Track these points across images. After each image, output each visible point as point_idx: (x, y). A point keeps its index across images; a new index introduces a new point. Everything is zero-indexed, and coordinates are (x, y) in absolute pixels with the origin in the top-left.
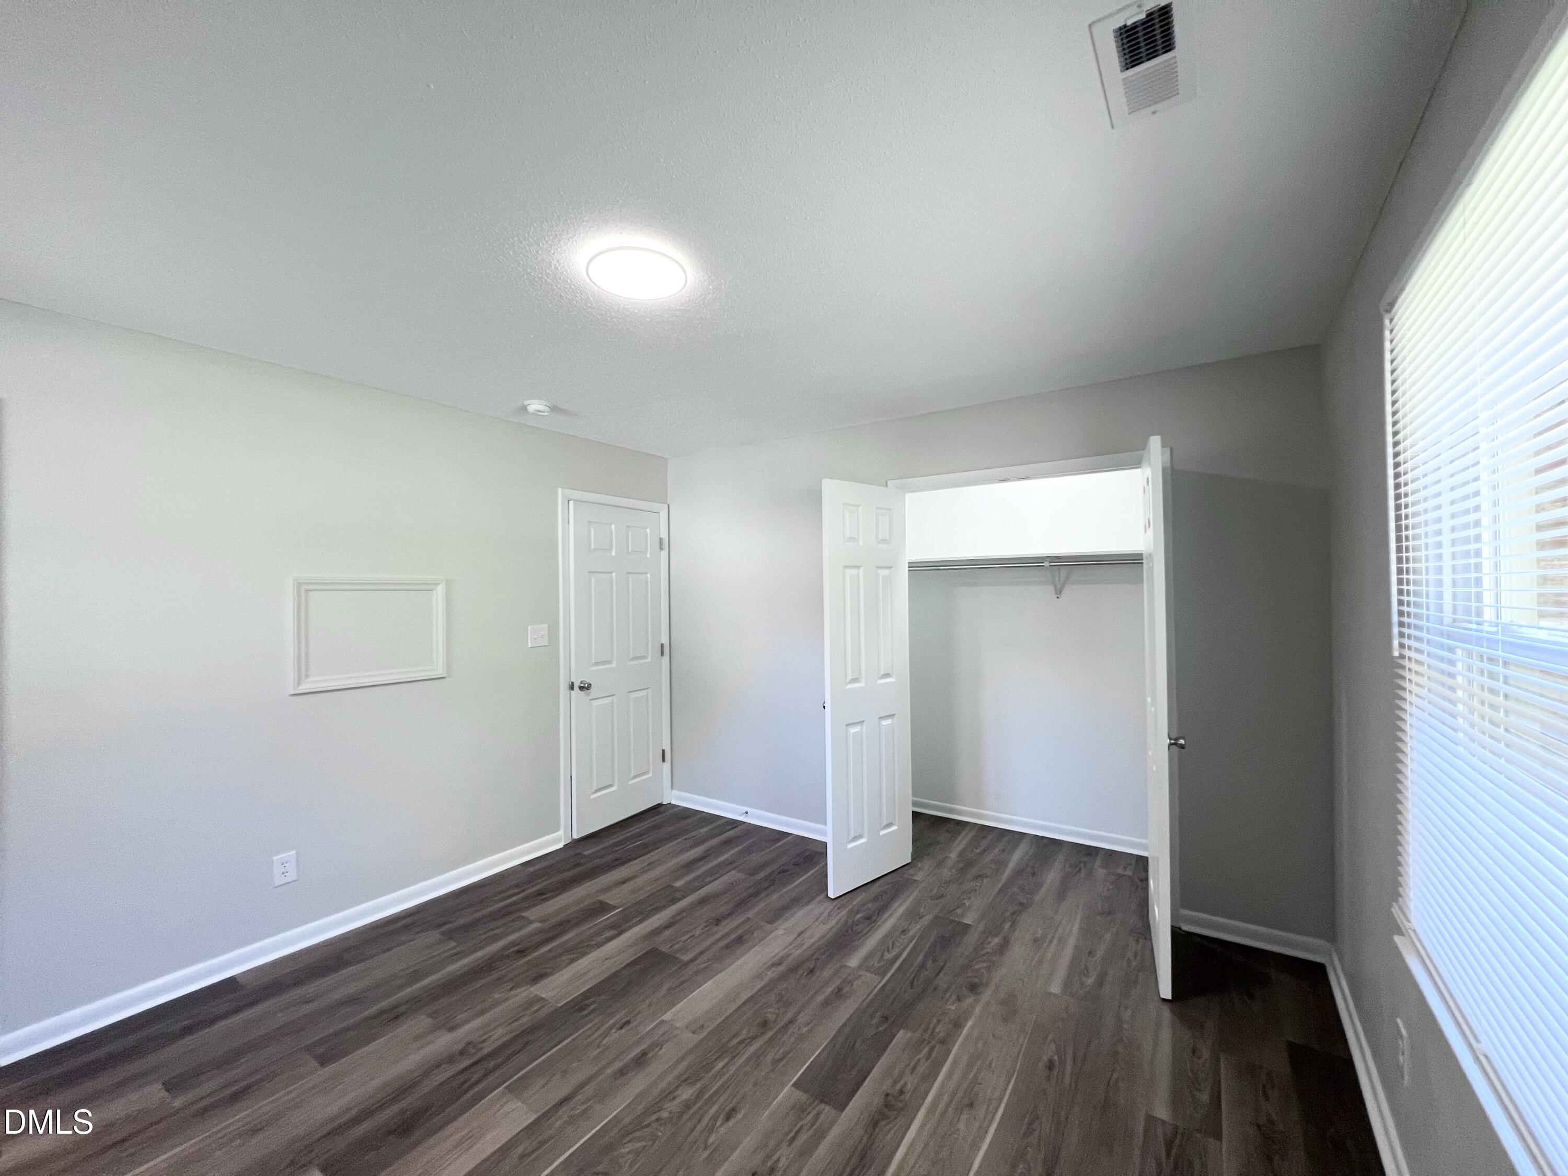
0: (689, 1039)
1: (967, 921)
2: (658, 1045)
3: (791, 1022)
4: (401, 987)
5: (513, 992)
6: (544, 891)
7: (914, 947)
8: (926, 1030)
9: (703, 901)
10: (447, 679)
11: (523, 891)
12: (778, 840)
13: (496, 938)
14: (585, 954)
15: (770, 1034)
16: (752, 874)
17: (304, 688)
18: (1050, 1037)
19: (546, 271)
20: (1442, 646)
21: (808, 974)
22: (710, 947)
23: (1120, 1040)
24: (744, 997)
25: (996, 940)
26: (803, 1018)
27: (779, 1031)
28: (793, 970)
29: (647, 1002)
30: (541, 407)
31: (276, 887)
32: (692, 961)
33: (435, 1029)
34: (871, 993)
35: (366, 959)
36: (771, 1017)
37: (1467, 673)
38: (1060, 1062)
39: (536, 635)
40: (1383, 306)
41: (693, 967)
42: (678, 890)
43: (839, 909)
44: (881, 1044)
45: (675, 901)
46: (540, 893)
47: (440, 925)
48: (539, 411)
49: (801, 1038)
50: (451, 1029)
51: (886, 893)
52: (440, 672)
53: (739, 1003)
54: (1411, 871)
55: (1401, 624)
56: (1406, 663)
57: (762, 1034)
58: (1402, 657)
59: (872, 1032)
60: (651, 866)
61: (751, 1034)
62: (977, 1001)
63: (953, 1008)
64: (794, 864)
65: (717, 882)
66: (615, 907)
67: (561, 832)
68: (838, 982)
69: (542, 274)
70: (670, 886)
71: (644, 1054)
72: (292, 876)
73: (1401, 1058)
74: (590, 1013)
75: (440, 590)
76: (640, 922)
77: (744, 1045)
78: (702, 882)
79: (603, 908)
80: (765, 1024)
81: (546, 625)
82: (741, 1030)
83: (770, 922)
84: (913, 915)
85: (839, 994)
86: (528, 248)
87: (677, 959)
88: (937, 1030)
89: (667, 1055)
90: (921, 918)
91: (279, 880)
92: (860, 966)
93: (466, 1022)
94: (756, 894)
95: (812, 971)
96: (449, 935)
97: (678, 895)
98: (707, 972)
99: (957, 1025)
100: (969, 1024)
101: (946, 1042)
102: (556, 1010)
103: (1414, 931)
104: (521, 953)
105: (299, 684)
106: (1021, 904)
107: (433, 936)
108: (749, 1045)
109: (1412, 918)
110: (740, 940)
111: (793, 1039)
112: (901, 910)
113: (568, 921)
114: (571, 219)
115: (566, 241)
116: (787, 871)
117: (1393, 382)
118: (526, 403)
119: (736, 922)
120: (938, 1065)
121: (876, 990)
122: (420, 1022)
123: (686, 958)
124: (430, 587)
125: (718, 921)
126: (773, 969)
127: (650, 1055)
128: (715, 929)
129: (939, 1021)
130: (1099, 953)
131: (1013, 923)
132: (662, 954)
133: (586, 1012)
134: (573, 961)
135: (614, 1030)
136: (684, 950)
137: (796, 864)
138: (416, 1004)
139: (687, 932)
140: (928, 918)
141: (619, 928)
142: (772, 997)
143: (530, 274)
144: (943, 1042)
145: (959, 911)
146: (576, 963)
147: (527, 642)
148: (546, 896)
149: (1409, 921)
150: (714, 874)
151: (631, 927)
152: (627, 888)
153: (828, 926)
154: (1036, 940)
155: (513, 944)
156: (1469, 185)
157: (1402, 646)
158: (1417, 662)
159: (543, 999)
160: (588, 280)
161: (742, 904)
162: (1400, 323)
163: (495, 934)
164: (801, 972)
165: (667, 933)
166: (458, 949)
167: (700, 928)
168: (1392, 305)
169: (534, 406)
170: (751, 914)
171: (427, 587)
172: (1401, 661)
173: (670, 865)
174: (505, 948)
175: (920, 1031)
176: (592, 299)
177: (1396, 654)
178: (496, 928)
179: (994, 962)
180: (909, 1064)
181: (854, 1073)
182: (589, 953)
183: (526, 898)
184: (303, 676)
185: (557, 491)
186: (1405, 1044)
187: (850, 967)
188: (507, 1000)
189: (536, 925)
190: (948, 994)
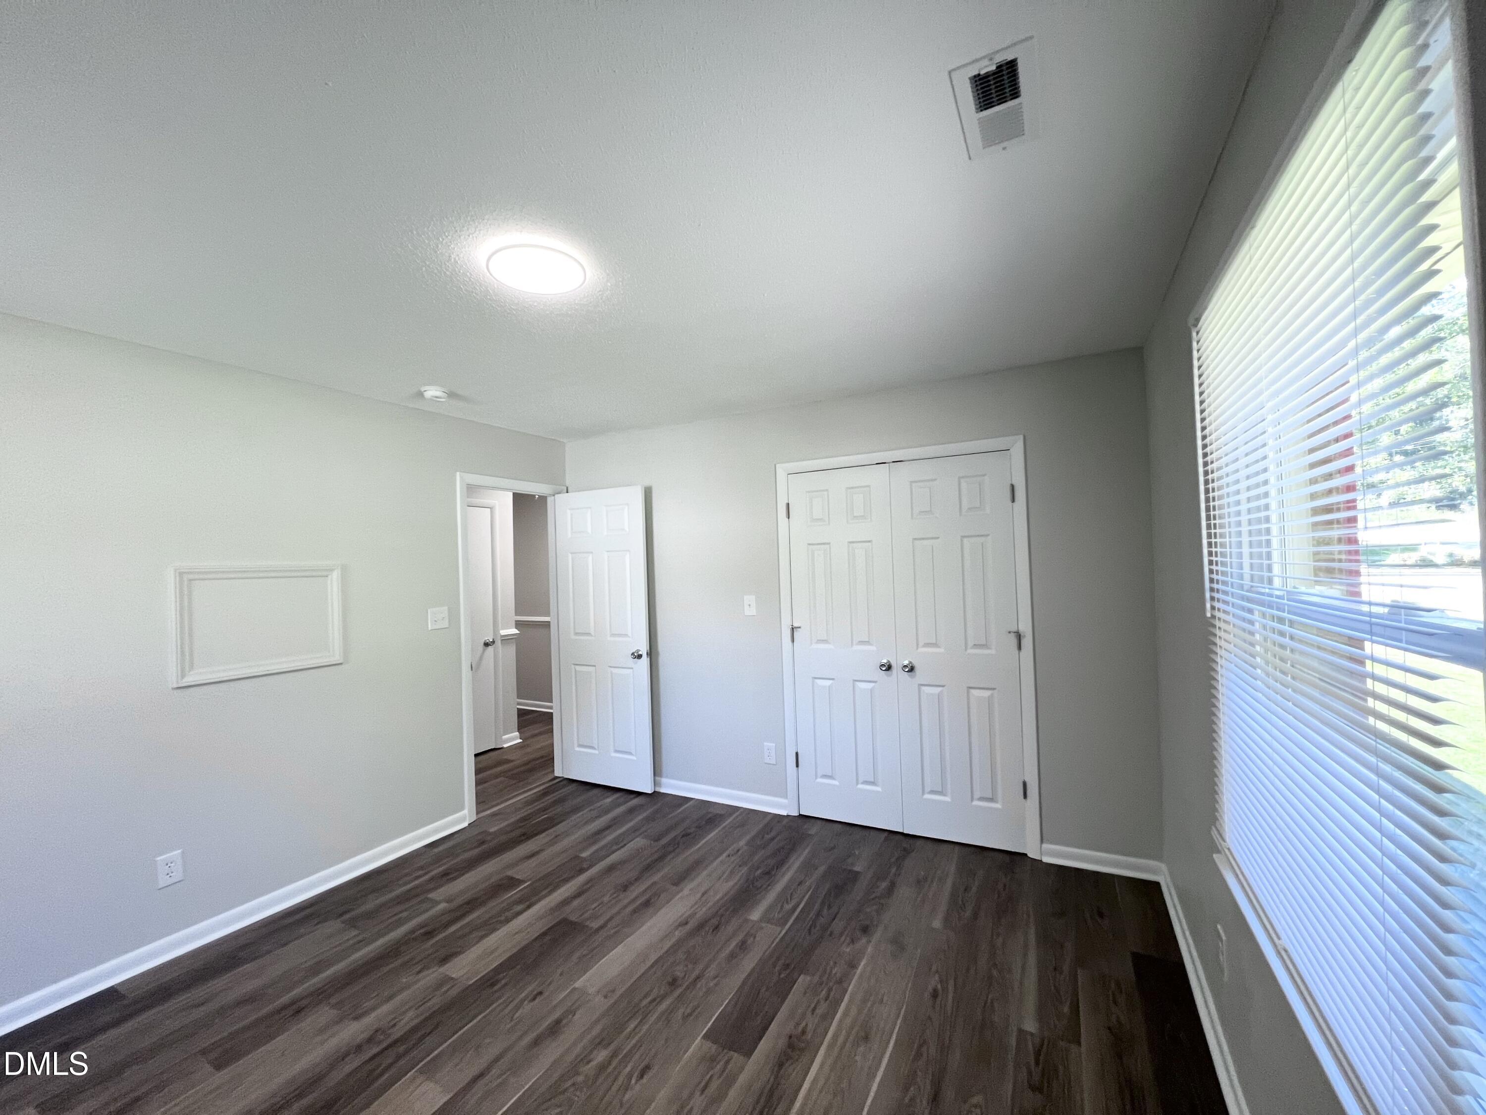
0: (600, 1004)
1: (857, 868)
2: (571, 1012)
3: (698, 978)
4: (301, 982)
5: (421, 975)
6: (449, 871)
7: (811, 898)
8: (825, 971)
9: (611, 869)
10: (343, 666)
11: (429, 872)
12: (680, 805)
13: (400, 923)
14: (495, 930)
15: (678, 991)
16: (657, 840)
17: (189, 680)
18: (934, 968)
19: (445, 264)
20: (1243, 608)
21: (713, 931)
22: (618, 913)
23: (995, 965)
24: (653, 958)
25: (884, 885)
26: (712, 971)
27: (688, 988)
28: (701, 926)
29: (559, 971)
30: (438, 394)
31: (160, 889)
32: (601, 927)
33: (340, 1020)
34: (773, 942)
35: (262, 956)
36: (679, 974)
37: (1263, 631)
38: (943, 990)
39: (437, 617)
40: (1191, 321)
41: (603, 933)
42: (585, 859)
43: (740, 866)
44: (783, 990)
45: (582, 871)
46: (445, 874)
47: (341, 915)
48: (436, 397)
49: (709, 992)
50: (357, 1018)
51: (783, 848)
52: (337, 658)
53: (649, 964)
54: (1225, 799)
55: (1212, 590)
56: (1217, 623)
57: (672, 991)
58: (1213, 617)
59: (775, 978)
60: (557, 838)
61: (662, 992)
62: (869, 942)
63: (848, 950)
64: (697, 827)
65: (623, 850)
66: (524, 882)
67: (466, 812)
68: (740, 937)
69: (441, 267)
70: (577, 857)
71: (558, 1022)
72: (177, 875)
73: (1221, 957)
74: (501, 989)
75: (335, 575)
76: (550, 893)
77: (654, 1004)
78: (609, 850)
79: (512, 882)
80: (673, 983)
81: (446, 608)
82: (651, 991)
83: (676, 884)
84: (808, 867)
85: (743, 946)
86: (427, 241)
87: (587, 926)
88: (834, 972)
89: (580, 1021)
90: (817, 869)
91: (163, 881)
92: (761, 920)
93: (373, 1009)
94: (661, 858)
95: (716, 928)
96: (352, 923)
97: (585, 866)
98: (616, 938)
99: (853, 966)
100: (862, 964)
101: (842, 982)
102: (467, 988)
103: (1229, 849)
104: (429, 934)
105: (183, 676)
106: (905, 849)
107: (333, 926)
108: (660, 1003)
109: (1227, 840)
110: (647, 904)
111: (701, 994)
112: (797, 865)
113: (476, 899)
114: (472, 216)
115: (467, 237)
116: (689, 834)
117: (1201, 385)
118: (423, 389)
119: (643, 887)
120: (837, 1003)
121: (777, 940)
122: (324, 1014)
123: (595, 925)
124: (324, 573)
125: (625, 888)
126: (680, 928)
127: (564, 1022)
128: (622, 896)
129: (835, 963)
130: (974, 889)
131: (899, 867)
132: (572, 923)
133: (496, 988)
134: (482, 938)
135: (526, 1002)
136: (595, 917)
137: (699, 827)
138: (320, 996)
139: (596, 900)
140: (822, 869)
141: (528, 901)
142: (680, 955)
143: (429, 267)
144: (840, 982)
145: (850, 860)
146: (485, 941)
147: (428, 625)
148: (451, 876)
149: (1224, 841)
150: (619, 843)
151: (539, 900)
152: (533, 862)
153: (731, 883)
154: (919, 882)
155: (421, 926)
156: (1253, 228)
157: (1213, 608)
158: (1225, 621)
159: (452, 979)
160: (488, 274)
161: (648, 868)
162: (1205, 335)
163: (401, 918)
164: (707, 929)
165: (576, 903)
166: (360, 938)
167: (609, 895)
168: (1198, 320)
169: (431, 392)
170: (656, 877)
171: (323, 574)
172: (1212, 621)
173: (576, 836)
174: (413, 931)
175: (819, 974)
176: (491, 292)
177: (1209, 615)
178: (401, 912)
179: (882, 904)
180: (809, 1006)
181: (759, 1019)
182: (498, 929)
183: (432, 879)
184: (187, 669)
185: (455, 476)
186: (1223, 947)
187: (752, 921)
188: (416, 982)
189: (442, 906)
190: (843, 938)
